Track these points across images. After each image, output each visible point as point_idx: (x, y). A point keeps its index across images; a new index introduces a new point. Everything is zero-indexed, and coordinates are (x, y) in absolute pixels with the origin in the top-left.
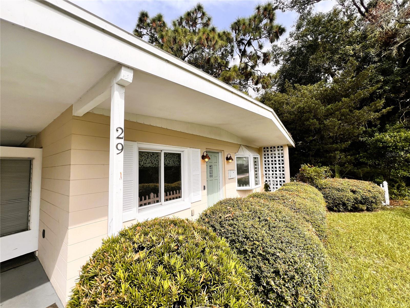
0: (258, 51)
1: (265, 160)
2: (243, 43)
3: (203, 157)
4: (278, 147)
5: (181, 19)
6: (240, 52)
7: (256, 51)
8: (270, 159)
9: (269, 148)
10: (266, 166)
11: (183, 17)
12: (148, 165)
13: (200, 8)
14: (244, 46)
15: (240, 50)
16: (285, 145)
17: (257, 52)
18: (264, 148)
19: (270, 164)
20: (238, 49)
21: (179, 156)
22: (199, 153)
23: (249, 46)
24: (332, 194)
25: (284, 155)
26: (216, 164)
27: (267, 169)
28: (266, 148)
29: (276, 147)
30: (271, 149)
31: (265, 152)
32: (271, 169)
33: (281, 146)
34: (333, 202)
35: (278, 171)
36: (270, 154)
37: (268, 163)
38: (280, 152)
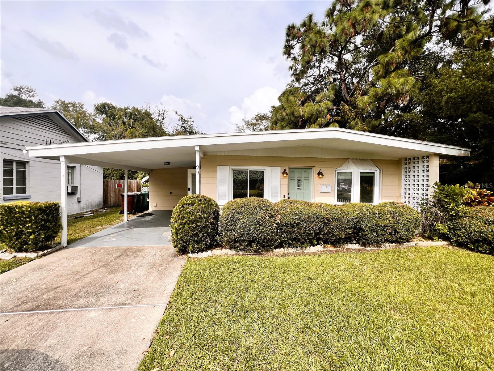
4: (423, 157)
8: (412, 174)
10: (406, 183)
16: (433, 155)
19: (412, 181)
21: (263, 172)
22: (279, 170)
24: (470, 226)
25: (430, 169)
26: (308, 178)
27: (407, 187)
28: (408, 159)
29: (420, 158)
30: (414, 161)
31: (406, 164)
32: (412, 186)
33: (427, 157)
34: (469, 236)
35: (420, 190)
36: (412, 168)
37: (409, 179)
38: (425, 164)
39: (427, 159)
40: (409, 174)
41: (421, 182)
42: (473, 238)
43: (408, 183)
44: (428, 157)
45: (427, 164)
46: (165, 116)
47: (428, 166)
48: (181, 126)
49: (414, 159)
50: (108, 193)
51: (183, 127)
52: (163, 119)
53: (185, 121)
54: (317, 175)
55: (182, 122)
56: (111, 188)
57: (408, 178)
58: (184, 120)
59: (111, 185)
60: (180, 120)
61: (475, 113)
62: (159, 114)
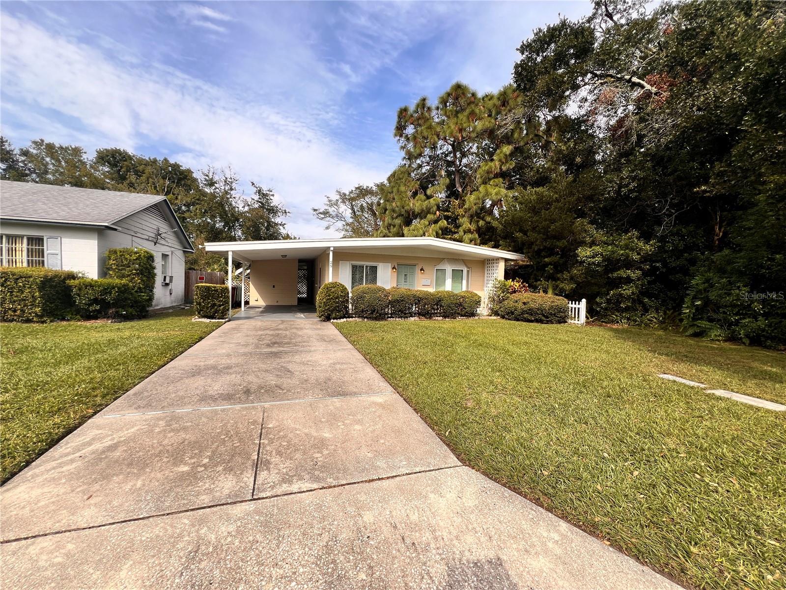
1: (487, 272)
3: (393, 268)
10: (487, 279)
18: (488, 260)
19: (490, 277)
21: (376, 267)
22: (389, 266)
25: (499, 268)
26: (413, 273)
27: (488, 282)
30: (492, 262)
33: (497, 260)
36: (491, 267)
46: (234, 186)
47: (498, 266)
48: (258, 201)
50: (189, 287)
51: (260, 202)
52: (231, 189)
53: (264, 194)
54: (419, 271)
55: (259, 195)
56: (192, 280)
57: (488, 275)
59: (192, 277)
60: (257, 193)
62: (225, 182)
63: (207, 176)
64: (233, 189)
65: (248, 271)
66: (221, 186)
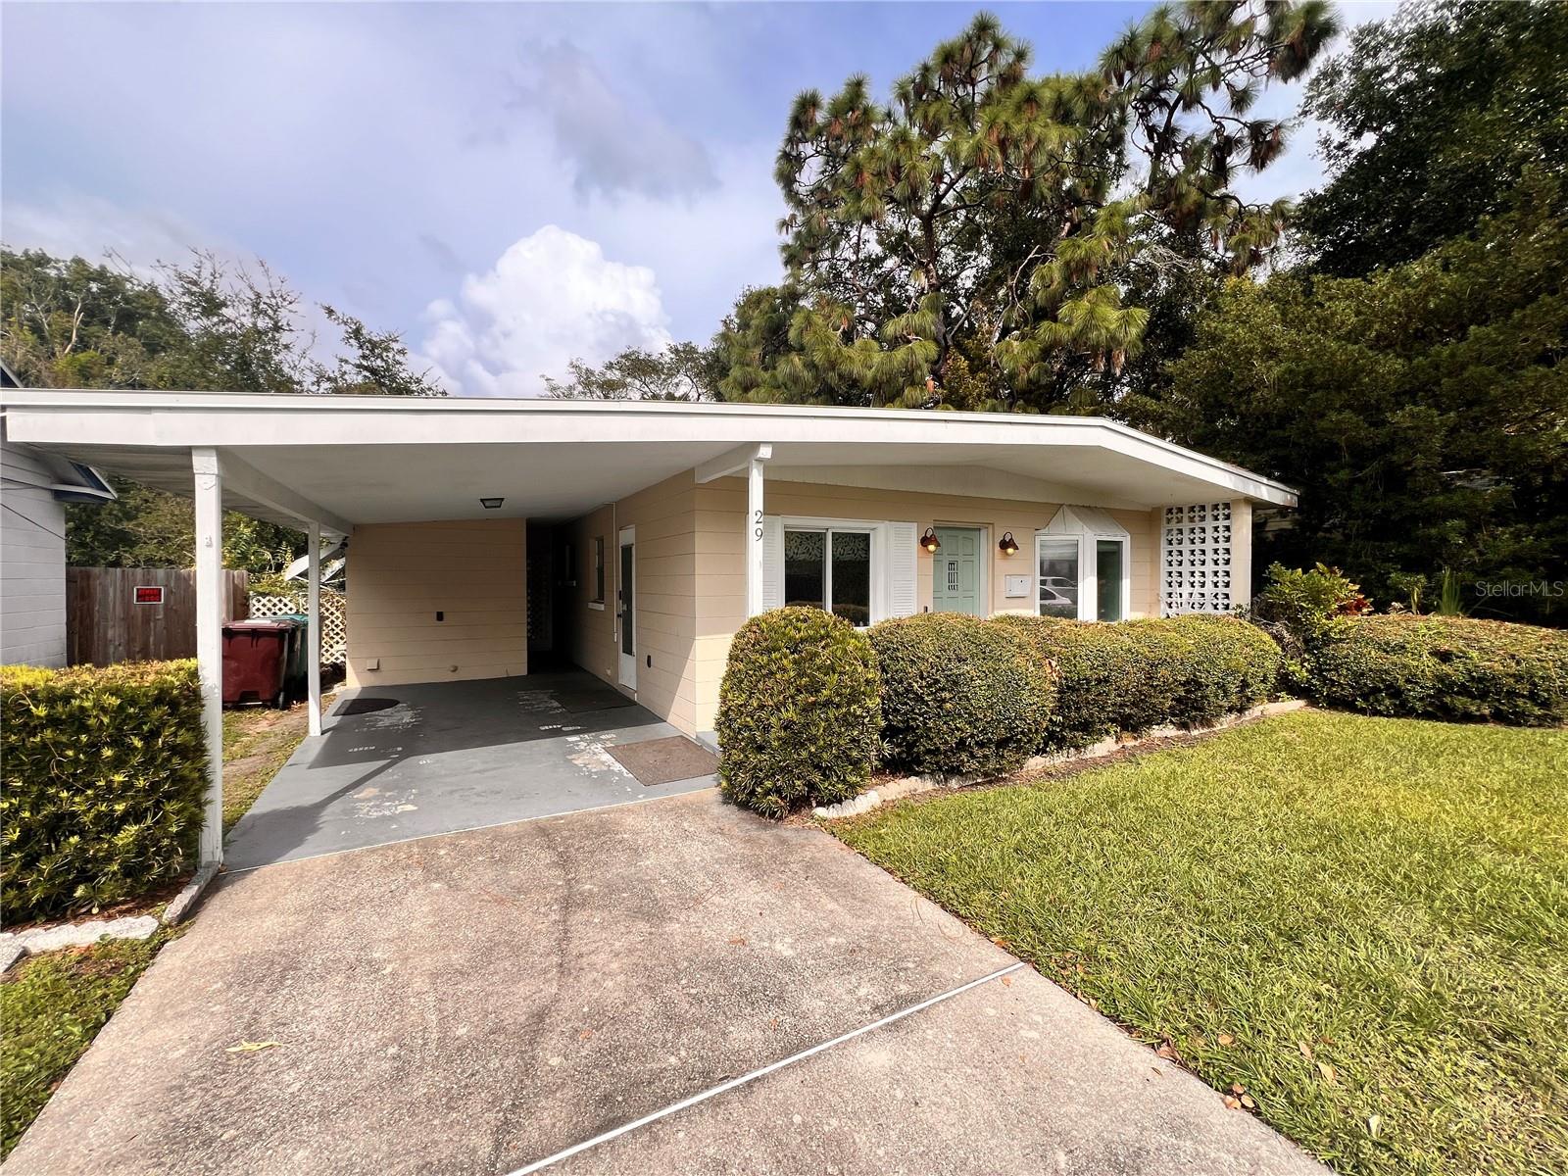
0: (1225, 122)
1: (1170, 548)
2: (1163, 103)
3: (925, 542)
4: (1216, 507)
5: (926, 69)
6: (1151, 139)
7: (1219, 123)
8: (1186, 547)
9: (1186, 510)
10: (1170, 569)
11: (931, 63)
12: (802, 557)
13: (983, 28)
14: (1166, 112)
15: (1151, 130)
16: (1237, 501)
17: (1222, 126)
18: (1170, 511)
19: (1186, 563)
20: (1141, 128)
21: (866, 537)
22: (912, 533)
23: (1187, 107)
24: (1355, 659)
25: (1233, 533)
26: (972, 554)
27: (1174, 580)
28: (1174, 511)
29: (1208, 509)
30: (1192, 514)
31: (1169, 521)
32: (1186, 577)
33: (1225, 505)
34: (1357, 683)
35: (1209, 585)
36: (1186, 532)
37: (1180, 558)
38: (1221, 523)
39: (1226, 512)
40: (1180, 547)
41: (1209, 568)
42: (1365, 684)
43: (1175, 568)
44: (1227, 506)
45: (1227, 523)
46: (284, 316)
47: (1228, 528)
48: (359, 366)
49: (1192, 509)
50: (92, 629)
51: (366, 368)
52: (277, 328)
53: (374, 345)
54: (997, 548)
55: (361, 347)
56: (104, 603)
57: (1175, 557)
58: (370, 341)
59: (105, 592)
60: (352, 341)
61: (1340, 411)
62: (256, 305)
63: (195, 283)
64: (280, 328)
65: (337, 565)
66: (239, 316)
